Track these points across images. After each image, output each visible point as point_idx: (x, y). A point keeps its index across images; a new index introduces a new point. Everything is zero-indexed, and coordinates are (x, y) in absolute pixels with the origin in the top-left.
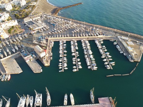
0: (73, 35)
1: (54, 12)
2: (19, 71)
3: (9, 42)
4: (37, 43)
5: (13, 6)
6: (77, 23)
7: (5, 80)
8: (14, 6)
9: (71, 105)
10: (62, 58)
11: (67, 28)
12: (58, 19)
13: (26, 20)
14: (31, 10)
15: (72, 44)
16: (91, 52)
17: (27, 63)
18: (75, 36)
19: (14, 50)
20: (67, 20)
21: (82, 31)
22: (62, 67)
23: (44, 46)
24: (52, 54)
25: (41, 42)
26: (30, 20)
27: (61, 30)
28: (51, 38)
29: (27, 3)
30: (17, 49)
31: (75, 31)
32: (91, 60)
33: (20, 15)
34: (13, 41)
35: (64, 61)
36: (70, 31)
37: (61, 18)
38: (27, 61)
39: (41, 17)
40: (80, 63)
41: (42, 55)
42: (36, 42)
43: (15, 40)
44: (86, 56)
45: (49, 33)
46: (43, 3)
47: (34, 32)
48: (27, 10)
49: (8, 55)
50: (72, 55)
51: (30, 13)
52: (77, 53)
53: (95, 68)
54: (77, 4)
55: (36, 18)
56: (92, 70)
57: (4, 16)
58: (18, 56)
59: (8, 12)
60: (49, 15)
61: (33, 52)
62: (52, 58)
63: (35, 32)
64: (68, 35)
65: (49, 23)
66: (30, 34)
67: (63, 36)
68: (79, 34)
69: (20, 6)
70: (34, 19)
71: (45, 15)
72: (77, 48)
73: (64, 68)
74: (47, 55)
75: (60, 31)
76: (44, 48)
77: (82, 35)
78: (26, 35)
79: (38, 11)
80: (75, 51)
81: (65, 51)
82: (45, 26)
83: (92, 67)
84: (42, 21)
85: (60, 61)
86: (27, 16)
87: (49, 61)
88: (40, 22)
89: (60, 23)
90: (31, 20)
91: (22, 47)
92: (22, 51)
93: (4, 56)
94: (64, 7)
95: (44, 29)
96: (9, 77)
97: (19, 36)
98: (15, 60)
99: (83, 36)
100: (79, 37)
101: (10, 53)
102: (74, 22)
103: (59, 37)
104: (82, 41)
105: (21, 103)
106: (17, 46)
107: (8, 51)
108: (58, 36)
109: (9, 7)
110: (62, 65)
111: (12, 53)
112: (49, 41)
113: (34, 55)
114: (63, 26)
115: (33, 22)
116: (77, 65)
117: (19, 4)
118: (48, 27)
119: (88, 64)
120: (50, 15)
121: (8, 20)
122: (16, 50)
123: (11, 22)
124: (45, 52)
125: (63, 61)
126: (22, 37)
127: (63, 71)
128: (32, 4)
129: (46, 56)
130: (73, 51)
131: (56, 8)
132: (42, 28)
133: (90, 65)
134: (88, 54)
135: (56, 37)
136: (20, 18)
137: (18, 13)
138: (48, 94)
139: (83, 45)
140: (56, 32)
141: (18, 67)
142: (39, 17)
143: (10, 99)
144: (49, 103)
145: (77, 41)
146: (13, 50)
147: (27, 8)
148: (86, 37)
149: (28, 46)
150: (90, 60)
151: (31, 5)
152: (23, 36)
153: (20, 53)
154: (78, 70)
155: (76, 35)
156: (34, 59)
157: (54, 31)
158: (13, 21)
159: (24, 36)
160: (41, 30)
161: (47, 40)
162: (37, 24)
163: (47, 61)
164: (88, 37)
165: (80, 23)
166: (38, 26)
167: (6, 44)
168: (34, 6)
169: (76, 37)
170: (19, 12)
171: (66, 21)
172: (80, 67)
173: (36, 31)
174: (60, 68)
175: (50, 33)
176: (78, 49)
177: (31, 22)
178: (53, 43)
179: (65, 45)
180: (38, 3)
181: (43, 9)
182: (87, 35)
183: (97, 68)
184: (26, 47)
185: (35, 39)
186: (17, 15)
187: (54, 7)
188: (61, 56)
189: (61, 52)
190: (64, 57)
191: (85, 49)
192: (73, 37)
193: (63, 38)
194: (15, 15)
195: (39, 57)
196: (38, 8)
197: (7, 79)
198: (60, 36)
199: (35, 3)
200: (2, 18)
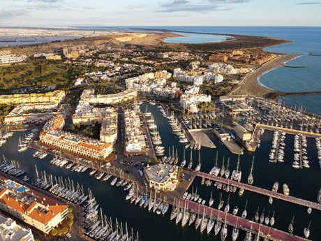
2: (212, 146)
5: (203, 82)
6: (311, 116)
7: (195, 148)
11: (291, 118)
12: (274, 106)
13: (223, 99)
14: (230, 88)
17: (223, 141)
18: (304, 130)
19: (206, 126)
20: (292, 109)
24: (260, 141)
27: (279, 119)
28: (261, 125)
29: (224, 81)
30: (210, 125)
31: (305, 124)
33: (214, 92)
34: (205, 117)
35: (279, 152)
38: (223, 139)
41: (245, 137)
45: (257, 119)
47: (233, 113)
49: (198, 128)
50: (294, 150)
51: (229, 92)
55: (239, 99)
58: (210, 132)
60: (260, 99)
64: (291, 127)
65: (260, 108)
66: (228, 114)
67: (282, 126)
69: (214, 83)
70: (235, 100)
71: (253, 98)
74: (253, 141)
81: (283, 144)
82: (252, 110)
85: (273, 151)
86: (224, 94)
87: (255, 147)
88: (244, 104)
89: (278, 111)
90: (231, 99)
91: (216, 124)
92: (216, 129)
94: (288, 94)
95: (251, 112)
100: (312, 133)
102: (307, 114)
103: (275, 126)
107: (198, 124)
108: (272, 124)
109: (199, 81)
110: (274, 155)
112: (257, 127)
113: (233, 136)
114: (285, 116)
115: (234, 102)
117: (213, 80)
118: (258, 112)
120: (262, 100)
121: (199, 93)
122: (208, 126)
123: (203, 97)
125: (277, 152)
128: (233, 83)
130: (297, 146)
131: (273, 92)
132: (248, 112)
135: (270, 125)
136: (215, 96)
140: (270, 119)
141: (210, 142)
142: (244, 99)
146: (204, 125)
149: (224, 126)
152: (218, 114)
153: (213, 130)
155: (307, 129)
156: (232, 140)
157: (266, 118)
158: (206, 96)
159: (220, 115)
160: (245, 113)
161: (254, 125)
162: (239, 105)
163: (252, 146)
165: (319, 117)
166: (242, 108)
168: (235, 85)
169: (307, 133)
170: (213, 89)
171: (290, 110)
173: (237, 113)
174: (272, 158)
175: (259, 118)
176: (306, 146)
177: (230, 101)
178: (263, 132)
179: (284, 137)
180: (242, 82)
181: (249, 90)
185: (236, 121)
186: (210, 91)
187: (270, 90)
190: (280, 149)
192: (299, 131)
193: (282, 128)
195: (239, 140)
196: (241, 88)
197: (197, 148)
198: (277, 125)
199: (238, 82)
200: (191, 91)
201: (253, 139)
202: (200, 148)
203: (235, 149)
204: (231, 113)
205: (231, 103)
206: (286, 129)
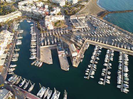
0: (113, 44)
1: (101, 14)
2: (50, 62)
3: (52, 33)
4: (74, 41)
5: (66, 3)
6: (122, 31)
7: (37, 66)
8: (67, 3)
10: (92, 64)
11: (108, 34)
12: (102, 23)
13: (72, 18)
14: (79, 9)
15: (108, 53)
16: (127, 70)
17: (59, 57)
18: (114, 45)
19: (53, 42)
20: (111, 26)
21: (124, 42)
22: (88, 73)
23: (78, 46)
24: (83, 56)
25: (78, 41)
26: (75, 18)
27: (101, 35)
28: (88, 40)
29: (78, 2)
30: (56, 41)
31: (116, 40)
32: (124, 79)
33: (69, 12)
34: (55, 34)
35: (93, 68)
36: (110, 39)
37: (105, 23)
38: (60, 56)
39: (86, 17)
40: (109, 77)
41: (74, 54)
42: (73, 40)
43: (57, 33)
44: (119, 72)
45: (88, 35)
46: (93, 5)
47: (74, 30)
48: (76, 8)
49: (47, 45)
50: (104, 65)
51: (78, 11)
52: (110, 64)
53: (126, 90)
55: (81, 17)
56: (122, 91)
57: (56, 10)
58: (54, 48)
59: (60, 7)
60: (94, 17)
61: (67, 48)
62: (82, 60)
63: (76, 30)
64: (107, 42)
65: (92, 25)
66: (71, 31)
67: (101, 42)
68: (120, 44)
69: (72, 4)
70: (79, 18)
71: (90, 16)
72: (112, 59)
73: (91, 75)
75: (100, 36)
76: (78, 48)
77: (122, 47)
78: (67, 31)
79: (85, 11)
80: (108, 62)
81: (98, 58)
82: (87, 27)
83: (122, 88)
84: (86, 21)
85: (89, 66)
86: (74, 13)
87: (78, 63)
88: (84, 22)
89: (102, 27)
90: (76, 18)
91: (60, 41)
92: (59, 45)
93: (44, 45)
94: (112, 12)
95: (85, 29)
96: (41, 64)
97: (62, 30)
98: (50, 51)
99: (124, 48)
100: (118, 48)
101: (49, 43)
102: (119, 30)
103: (97, 41)
104: (121, 53)
105: (41, 92)
106: (57, 39)
107: (48, 41)
108: (96, 40)
109: (63, 3)
110: (89, 71)
111: (51, 44)
112: (86, 42)
113: (67, 52)
114: (105, 32)
115: (78, 20)
116: (105, 78)
117: (72, 2)
118: (89, 29)
119: (119, 82)
120: (95, 17)
121: (58, 14)
123: (60, 17)
124: (77, 53)
125: (92, 67)
126: (63, 32)
127: (88, 78)
128: (83, 4)
129: (77, 57)
130: (106, 61)
131: (104, 11)
132: (83, 28)
133: (120, 85)
134: (123, 71)
135: (94, 41)
136: (68, 15)
137: (68, 9)
139: (121, 58)
140: (95, 35)
141: (51, 58)
142: (85, 17)
143: (34, 84)
145: (115, 51)
146: (52, 42)
147: (77, 6)
148: (126, 50)
149: (65, 41)
150: (122, 79)
151: (81, 4)
153: (56, 46)
154: (104, 84)
155: (116, 45)
156: (66, 56)
157: (93, 34)
158: (61, 16)
159: (66, 32)
160: (81, 30)
161: (83, 41)
162: (80, 23)
163: (76, 62)
164: (130, 51)
165: (126, 33)
166: (81, 26)
167: (49, 35)
168: (83, 6)
169: (115, 47)
170: (69, 9)
171: (110, 26)
172: (108, 82)
173: (77, 30)
174: (87, 74)
175: (89, 34)
176: (112, 60)
177: (76, 20)
178: (88, 45)
180: (88, 3)
181: (91, 10)
182: (130, 48)
183: (128, 91)
184: (63, 42)
185: (73, 37)
186: (66, 11)
187: (102, 9)
188: (91, 61)
189: (93, 57)
190: (95, 63)
191: (122, 63)
192: (111, 46)
193: (100, 43)
194: (65, 11)
195: (70, 55)
196: (86, 8)
197: (39, 65)
198: (98, 41)
199: (86, 3)
200: (54, 12)
201: (79, 55)
202: (41, 66)
203: (65, 66)
204: (73, 30)
205: (76, 21)
206: (103, 44)
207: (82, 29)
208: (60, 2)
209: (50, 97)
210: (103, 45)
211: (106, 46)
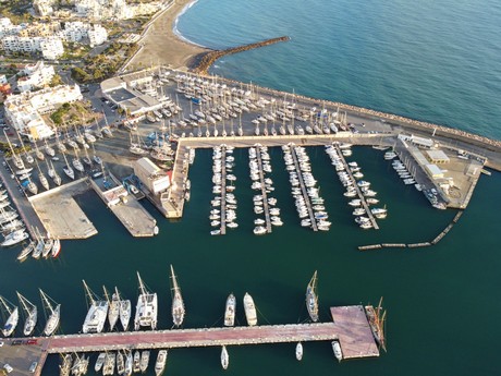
0: (258, 131)
1: (198, 62)
2: (89, 231)
3: (56, 148)
4: (143, 152)
5: (65, 46)
6: (268, 95)
7: (45, 255)
8: (69, 47)
9: (247, 325)
10: (220, 195)
11: (238, 110)
12: (209, 85)
13: (108, 87)
14: (122, 56)
15: (254, 156)
16: (311, 181)
17: (112, 209)
18: (262, 134)
19: (70, 173)
20: (238, 87)
21: (284, 118)
22: (220, 220)
23: (163, 162)
24: (188, 183)
25: (157, 148)
26: (119, 87)
27: (218, 117)
28: (186, 139)
29: (109, 38)
30: (81, 168)
31: (261, 119)
32: (311, 203)
33: (89, 71)
34: (69, 147)
35: (227, 203)
36: (247, 120)
37: (219, 82)
38: (112, 204)
39: (156, 77)
40: (276, 212)
41: (159, 185)
42: (139, 149)
43: (72, 143)
44: (297, 192)
45: (179, 126)
46: (163, 38)
47: (132, 122)
48: (109, 57)
49: (53, 184)
50: (253, 187)
51: (120, 65)
52: (269, 181)
53: (324, 225)
54: (270, 41)
55: (140, 81)
56: (315, 230)
57: (38, 72)
58: (82, 189)
59: (49, 62)
60: (181, 74)
61: (129, 178)
62: (188, 195)
63: (137, 120)
64: (241, 130)
65: (182, 96)
66: (121, 126)
67: (225, 132)
68: (275, 126)
69: (88, 46)
70: (133, 84)
71: (168, 73)
72: (268, 169)
73: (227, 223)
74: (175, 187)
75: (217, 120)
76: (164, 166)
77: (284, 132)
78: (106, 128)
79: (146, 59)
80: (262, 177)
81: (232, 178)
82: (169, 104)
83: (314, 222)
84: (159, 90)
85: (216, 203)
86: (110, 73)
87: (181, 204)
88: (152, 92)
89: (214, 95)
90: (124, 85)
91: (95, 163)
92: (96, 175)
93: (41, 189)
94: (228, 50)
95: (165, 112)
96: (57, 248)
97: (87, 131)
98: (73, 201)
99: (288, 133)
100: (275, 137)
101: (58, 180)
102: (262, 93)
103: (212, 135)
104: (285, 147)
105: (94, 317)
106: (82, 161)
107: (52, 173)
108: (208, 132)
109: (54, 48)
110: (219, 214)
111: (66, 179)
112: (181, 147)
113: (133, 188)
114: (227, 105)
115: (131, 91)
116: (267, 215)
117: (85, 39)
118: (178, 107)
119: (303, 212)
120: (184, 74)
121: (52, 85)
122: (76, 171)
123: (62, 91)
124: (167, 177)
125: (223, 203)
126: (94, 134)
127: (224, 232)
128: (128, 41)
129: (170, 190)
130: (255, 177)
131: (202, 51)
132: (160, 111)
133: (308, 217)
134: (303, 186)
135: (204, 135)
136: (90, 81)
137: (83, 65)
138: (178, 294)
139: (289, 159)
140: (202, 121)
141: (84, 221)
142: (150, 79)
143: (58, 307)
144: (178, 320)
145: (269, 148)
146: (67, 172)
147: (112, 50)
148: (296, 137)
149: (113, 160)
150: (308, 203)
151: (122, 41)
152: (98, 132)
153: (88, 181)
154: (270, 231)
155: (266, 131)
156: (132, 198)
157: (196, 118)
158: (68, 87)
159: (103, 133)
160: (155, 116)
161: (174, 145)
162: (143, 97)
163: (174, 204)
164: (305, 137)
165: (281, 97)
166: (147, 104)
167: (47, 155)
168: (132, 45)
169: (267, 137)
170: (86, 63)
171: (234, 89)
172: (278, 222)
173: (140, 118)
174: (215, 223)
175: (182, 123)
176: (270, 171)
177: (123, 90)
178: (193, 153)
179: (231, 159)
180: (146, 35)
181: (161, 55)
182: (302, 130)
183: (328, 224)
184: (108, 163)
185: (136, 142)
186: (79, 70)
187: (196, 48)
188: (217, 190)
189: (217, 179)
190: (227, 192)
191: (295, 170)
192: (255, 138)
193: (225, 138)
194: (74, 73)
195: (147, 193)
196: (145, 51)
197: (51, 252)
198: (216, 133)
199: (137, 37)
200: (34, 80)
201: (174, 183)
202: (58, 251)
203: (140, 225)
204: (126, 123)
205: (125, 94)
206: (232, 138)
207: (157, 113)
208: (42, 44)
209: (129, 317)
210: (234, 142)
211: (242, 140)
